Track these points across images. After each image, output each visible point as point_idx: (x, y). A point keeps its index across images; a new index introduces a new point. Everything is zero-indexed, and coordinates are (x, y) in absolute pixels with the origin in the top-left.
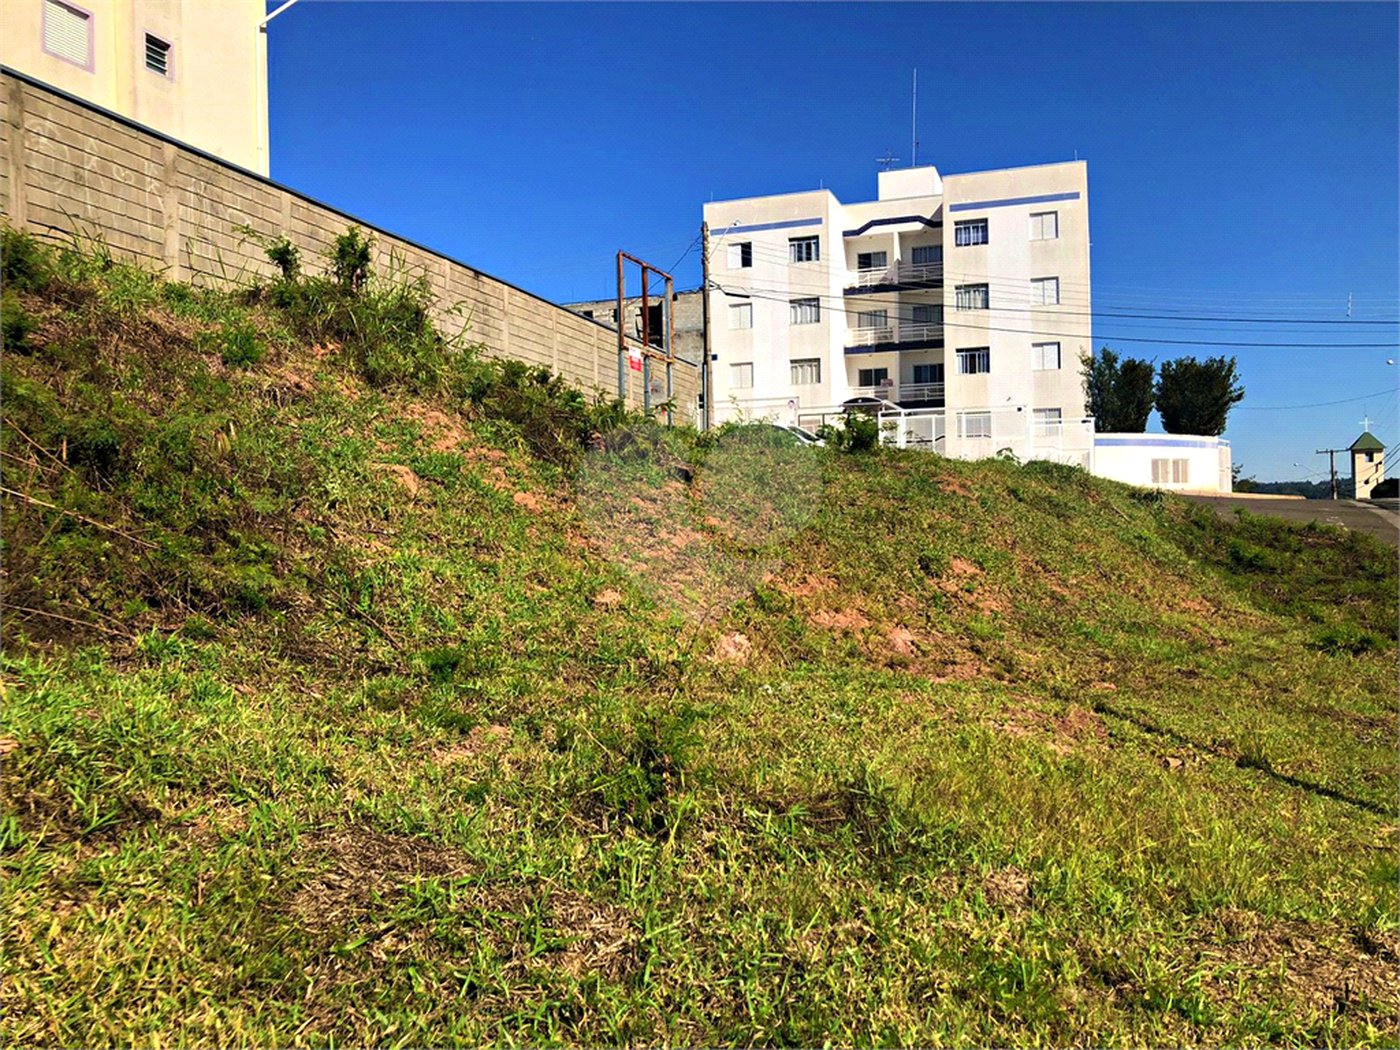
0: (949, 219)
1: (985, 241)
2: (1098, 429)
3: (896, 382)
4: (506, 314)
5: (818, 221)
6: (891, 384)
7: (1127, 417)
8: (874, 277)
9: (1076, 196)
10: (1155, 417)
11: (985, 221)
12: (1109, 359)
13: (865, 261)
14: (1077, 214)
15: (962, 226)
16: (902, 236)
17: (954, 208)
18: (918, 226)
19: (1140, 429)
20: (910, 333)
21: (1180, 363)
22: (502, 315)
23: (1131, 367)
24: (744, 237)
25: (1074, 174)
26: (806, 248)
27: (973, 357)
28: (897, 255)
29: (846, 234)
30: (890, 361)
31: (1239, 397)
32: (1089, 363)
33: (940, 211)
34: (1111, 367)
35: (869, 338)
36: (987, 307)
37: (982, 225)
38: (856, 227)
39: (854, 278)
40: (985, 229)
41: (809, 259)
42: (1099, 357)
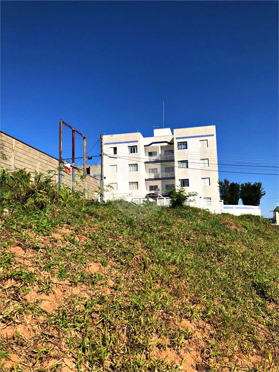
0: (176, 142)
1: (186, 148)
2: (224, 204)
3: (161, 190)
4: (13, 150)
5: (137, 141)
6: (159, 190)
7: (233, 200)
8: (153, 158)
9: (213, 135)
10: (240, 200)
11: (186, 142)
12: (226, 182)
13: (150, 154)
14: (213, 140)
15: (180, 144)
16: (161, 147)
17: (177, 138)
18: (166, 144)
19: (237, 204)
20: (165, 175)
21: (246, 184)
22: (11, 151)
23: (233, 185)
24: (114, 146)
25: (212, 129)
26: (133, 149)
27: (184, 182)
28: (160, 153)
29: (145, 146)
30: (159, 183)
31: (264, 194)
32: (220, 183)
33: (173, 139)
34: (227, 185)
35: (152, 176)
36: (187, 167)
37: (185, 144)
38: (148, 144)
39: (147, 159)
40: (186, 145)
41: (134, 152)
42: (223, 182)
